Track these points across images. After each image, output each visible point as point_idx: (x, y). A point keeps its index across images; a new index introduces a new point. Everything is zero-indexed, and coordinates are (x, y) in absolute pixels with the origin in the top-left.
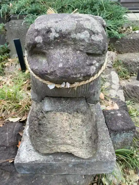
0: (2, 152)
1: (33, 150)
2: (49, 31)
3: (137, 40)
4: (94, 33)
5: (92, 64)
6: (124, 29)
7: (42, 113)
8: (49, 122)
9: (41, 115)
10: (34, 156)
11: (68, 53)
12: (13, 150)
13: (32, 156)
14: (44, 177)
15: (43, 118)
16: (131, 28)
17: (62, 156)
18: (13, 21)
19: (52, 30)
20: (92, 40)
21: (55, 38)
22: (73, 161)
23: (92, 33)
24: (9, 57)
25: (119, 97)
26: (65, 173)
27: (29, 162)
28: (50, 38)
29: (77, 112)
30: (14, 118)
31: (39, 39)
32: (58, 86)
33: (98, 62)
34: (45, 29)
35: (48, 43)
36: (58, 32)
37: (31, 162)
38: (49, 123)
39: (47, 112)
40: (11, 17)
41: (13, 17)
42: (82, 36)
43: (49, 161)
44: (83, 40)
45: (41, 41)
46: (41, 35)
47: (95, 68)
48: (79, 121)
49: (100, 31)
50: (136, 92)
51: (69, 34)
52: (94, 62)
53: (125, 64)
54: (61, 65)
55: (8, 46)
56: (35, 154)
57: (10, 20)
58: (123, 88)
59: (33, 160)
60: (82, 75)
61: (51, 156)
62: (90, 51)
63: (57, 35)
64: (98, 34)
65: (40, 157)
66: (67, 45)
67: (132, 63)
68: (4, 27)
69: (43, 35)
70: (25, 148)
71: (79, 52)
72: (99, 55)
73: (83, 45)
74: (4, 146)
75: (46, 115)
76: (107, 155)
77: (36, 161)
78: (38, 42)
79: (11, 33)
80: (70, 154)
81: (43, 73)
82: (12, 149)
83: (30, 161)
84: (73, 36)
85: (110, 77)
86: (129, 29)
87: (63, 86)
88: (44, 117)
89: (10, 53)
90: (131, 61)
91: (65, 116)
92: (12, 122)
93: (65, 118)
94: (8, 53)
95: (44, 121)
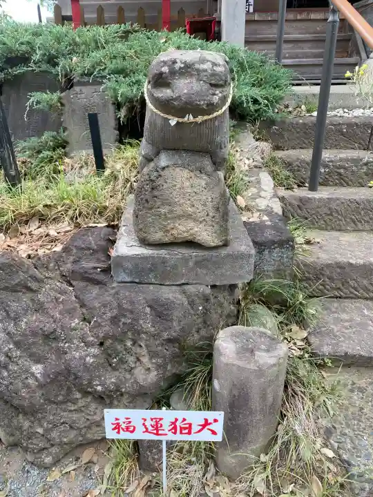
1: (137, 245)
2: (174, 62)
3: (310, 125)
4: (216, 65)
5: (214, 94)
6: (290, 109)
7: (157, 171)
9: (155, 174)
11: (192, 83)
15: (157, 178)
16: (303, 107)
18: (77, 89)
19: (178, 61)
20: (214, 70)
21: (180, 68)
23: (214, 64)
24: (66, 155)
25: (272, 208)
26: (183, 281)
28: (175, 68)
29: (200, 171)
31: (165, 69)
32: (181, 120)
33: (221, 93)
34: (171, 61)
35: (173, 73)
36: (183, 63)
37: (136, 256)
38: (166, 182)
39: (163, 168)
40: (75, 80)
41: (78, 81)
42: (205, 66)
44: (205, 71)
45: (167, 71)
47: (217, 98)
48: (203, 183)
49: (221, 63)
50: (306, 209)
51: (193, 64)
52: (217, 92)
53: (288, 165)
54: (185, 91)
55: (65, 134)
57: (72, 86)
58: (282, 199)
60: (206, 102)
62: (213, 82)
63: (182, 66)
64: (219, 65)
66: (192, 75)
67: (300, 163)
68: (60, 98)
69: (169, 66)
71: (202, 82)
72: (221, 86)
73: (206, 76)
74: (89, 249)
75: (162, 173)
78: (164, 72)
79: (73, 111)
80: (191, 244)
84: (197, 66)
85: (259, 182)
86: (299, 109)
87: (186, 119)
88: (160, 175)
89: (67, 149)
90: (298, 159)
91: (186, 173)
93: (185, 175)
94: (64, 147)
95: (160, 182)
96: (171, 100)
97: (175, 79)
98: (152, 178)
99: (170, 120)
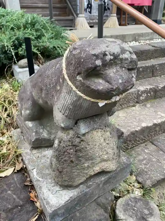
0: (17, 216)
1: (60, 189)
2: (105, 55)
5: (132, 77)
7: (79, 137)
8: (89, 143)
10: (65, 194)
11: (118, 71)
12: (29, 206)
13: (64, 196)
14: (78, 214)
15: (80, 143)
17: (92, 180)
19: (107, 53)
21: (111, 60)
22: (103, 179)
26: (96, 198)
27: (65, 203)
28: (107, 60)
30: (4, 171)
31: (99, 62)
32: (109, 101)
34: (101, 53)
35: (105, 65)
36: (112, 55)
37: (67, 202)
38: (89, 145)
39: (84, 135)
42: (126, 56)
43: (83, 191)
44: (127, 59)
45: (101, 64)
46: (100, 59)
51: (119, 55)
52: (133, 75)
56: (65, 192)
59: (68, 199)
61: (81, 186)
62: (130, 67)
63: (112, 57)
65: (72, 192)
66: (116, 65)
69: (101, 59)
70: (49, 193)
71: (124, 69)
73: (126, 63)
74: (17, 206)
75: (83, 138)
76: (125, 161)
77: (71, 197)
78: (98, 65)
81: (109, 90)
82: (27, 206)
83: (65, 201)
84: (121, 57)
88: (82, 141)
92: (6, 177)
95: (83, 145)
96: (111, 91)
97: (107, 70)
98: (76, 143)
99: (99, 103)
